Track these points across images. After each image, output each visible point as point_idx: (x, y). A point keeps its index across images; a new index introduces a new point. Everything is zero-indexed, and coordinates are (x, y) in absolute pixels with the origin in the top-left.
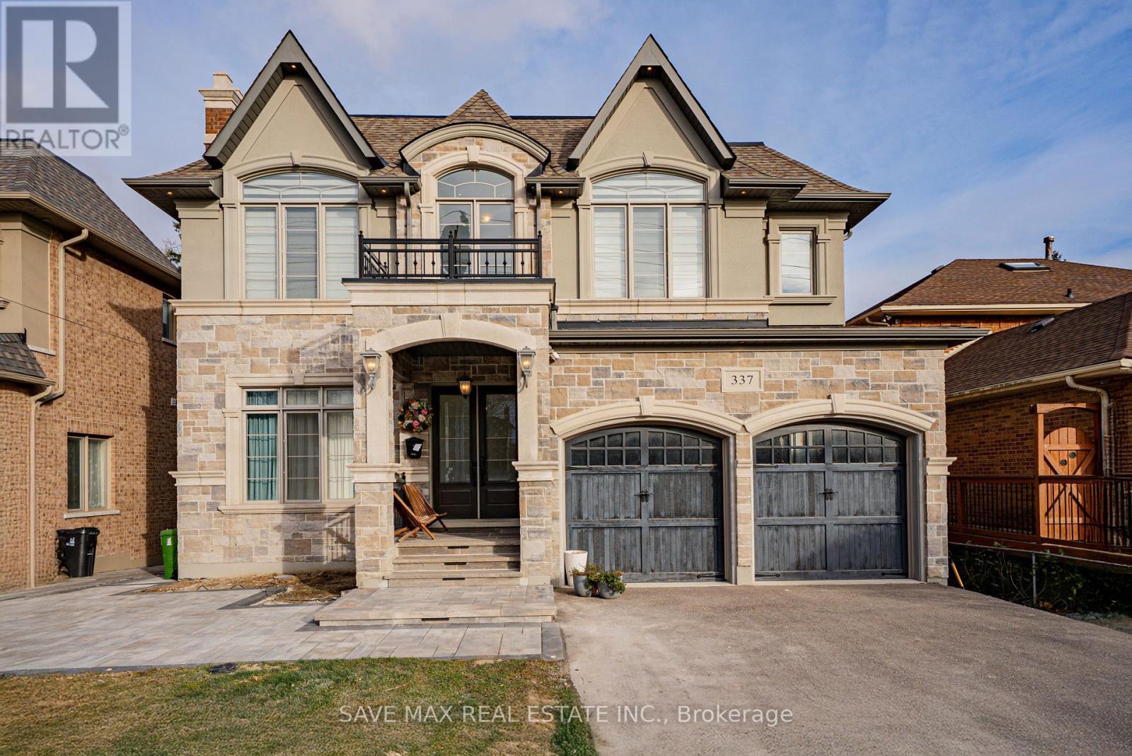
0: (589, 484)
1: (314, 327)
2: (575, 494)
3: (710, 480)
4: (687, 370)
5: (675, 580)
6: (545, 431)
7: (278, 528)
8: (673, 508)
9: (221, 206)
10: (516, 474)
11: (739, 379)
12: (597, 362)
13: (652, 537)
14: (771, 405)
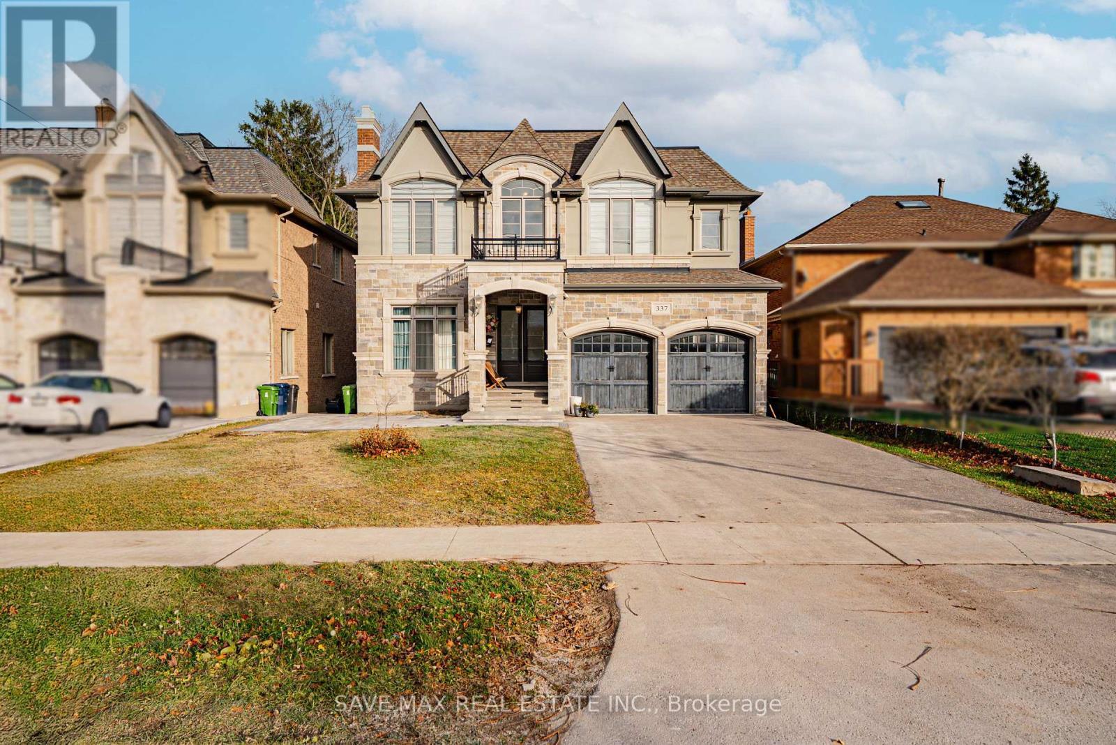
0: (583, 362)
1: (432, 271)
2: (576, 367)
3: (646, 361)
4: (633, 303)
5: (627, 413)
6: (561, 335)
7: (411, 386)
8: (626, 375)
9: (380, 201)
10: (546, 356)
11: (660, 308)
12: (587, 299)
13: (616, 390)
14: (677, 322)
